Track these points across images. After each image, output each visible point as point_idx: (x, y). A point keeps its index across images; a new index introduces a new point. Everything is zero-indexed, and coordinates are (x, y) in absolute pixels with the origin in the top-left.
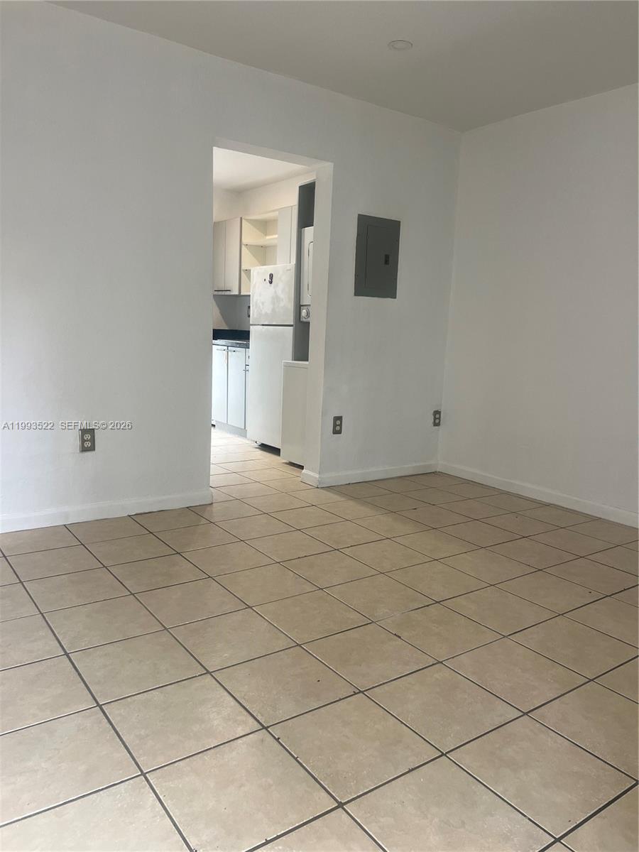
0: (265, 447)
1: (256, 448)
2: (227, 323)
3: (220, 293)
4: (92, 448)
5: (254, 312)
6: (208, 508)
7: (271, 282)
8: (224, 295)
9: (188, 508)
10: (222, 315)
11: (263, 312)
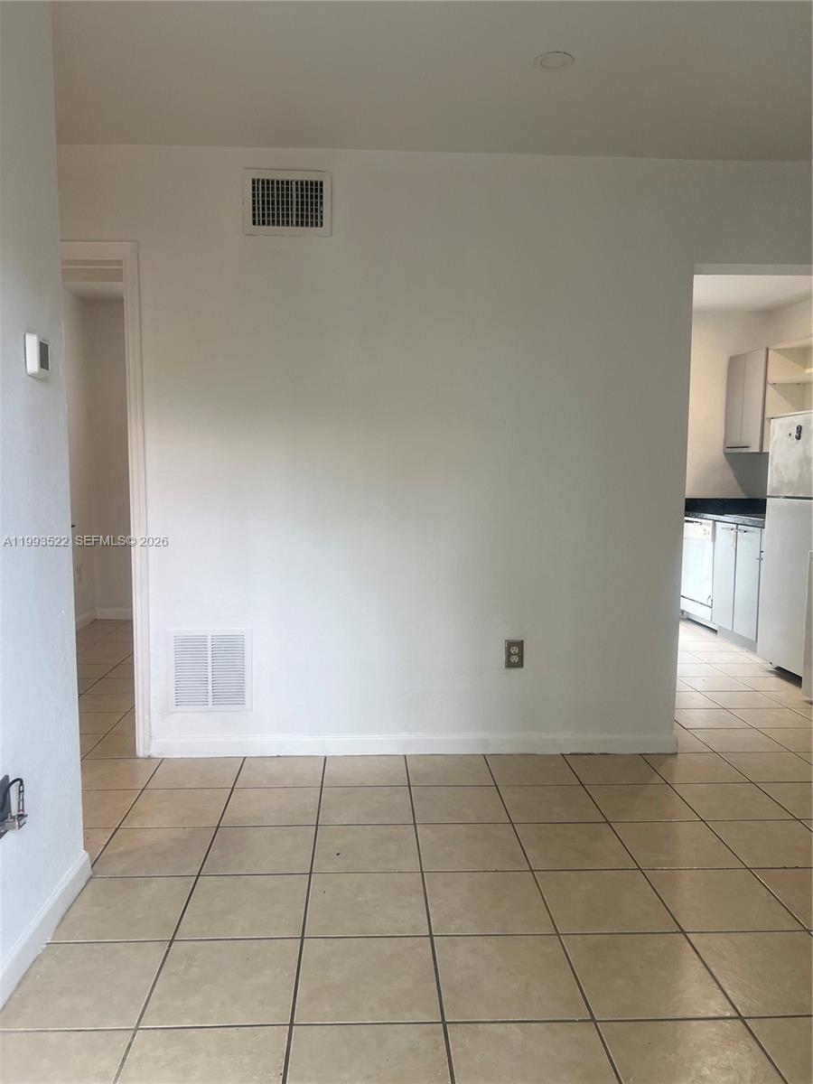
0: (782, 673)
1: (771, 672)
2: (744, 491)
3: (734, 450)
4: (520, 664)
5: (772, 477)
6: (669, 761)
7: (798, 438)
8: (743, 453)
9: (641, 755)
10: (737, 479)
11: (786, 480)
